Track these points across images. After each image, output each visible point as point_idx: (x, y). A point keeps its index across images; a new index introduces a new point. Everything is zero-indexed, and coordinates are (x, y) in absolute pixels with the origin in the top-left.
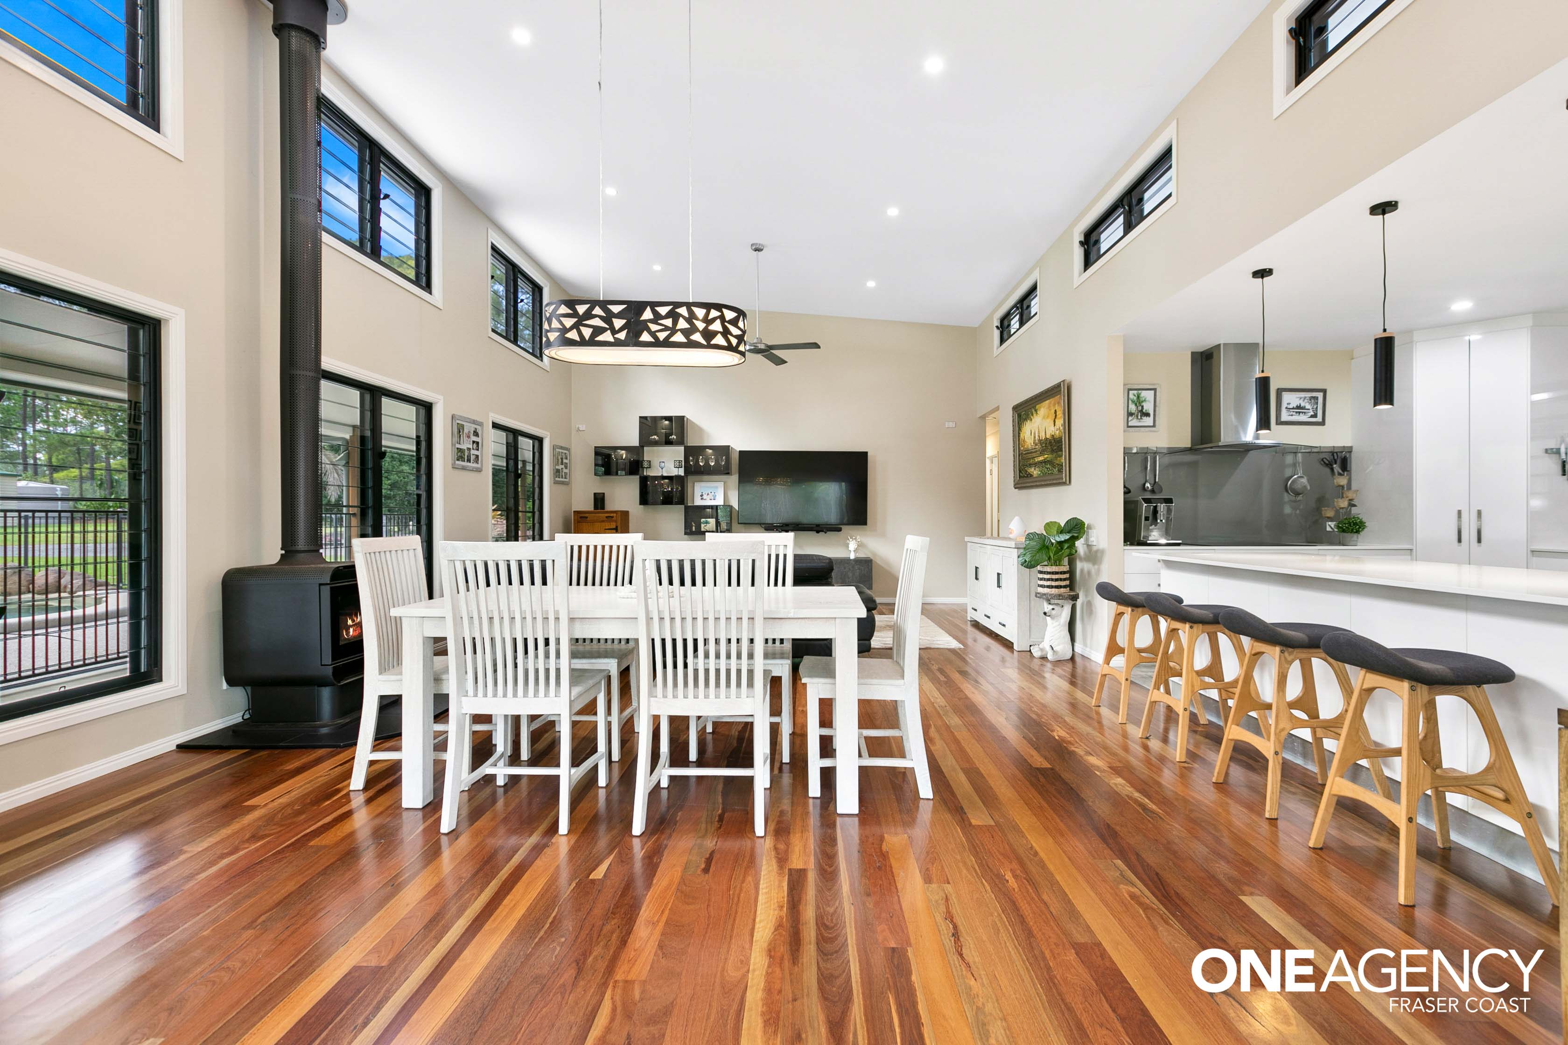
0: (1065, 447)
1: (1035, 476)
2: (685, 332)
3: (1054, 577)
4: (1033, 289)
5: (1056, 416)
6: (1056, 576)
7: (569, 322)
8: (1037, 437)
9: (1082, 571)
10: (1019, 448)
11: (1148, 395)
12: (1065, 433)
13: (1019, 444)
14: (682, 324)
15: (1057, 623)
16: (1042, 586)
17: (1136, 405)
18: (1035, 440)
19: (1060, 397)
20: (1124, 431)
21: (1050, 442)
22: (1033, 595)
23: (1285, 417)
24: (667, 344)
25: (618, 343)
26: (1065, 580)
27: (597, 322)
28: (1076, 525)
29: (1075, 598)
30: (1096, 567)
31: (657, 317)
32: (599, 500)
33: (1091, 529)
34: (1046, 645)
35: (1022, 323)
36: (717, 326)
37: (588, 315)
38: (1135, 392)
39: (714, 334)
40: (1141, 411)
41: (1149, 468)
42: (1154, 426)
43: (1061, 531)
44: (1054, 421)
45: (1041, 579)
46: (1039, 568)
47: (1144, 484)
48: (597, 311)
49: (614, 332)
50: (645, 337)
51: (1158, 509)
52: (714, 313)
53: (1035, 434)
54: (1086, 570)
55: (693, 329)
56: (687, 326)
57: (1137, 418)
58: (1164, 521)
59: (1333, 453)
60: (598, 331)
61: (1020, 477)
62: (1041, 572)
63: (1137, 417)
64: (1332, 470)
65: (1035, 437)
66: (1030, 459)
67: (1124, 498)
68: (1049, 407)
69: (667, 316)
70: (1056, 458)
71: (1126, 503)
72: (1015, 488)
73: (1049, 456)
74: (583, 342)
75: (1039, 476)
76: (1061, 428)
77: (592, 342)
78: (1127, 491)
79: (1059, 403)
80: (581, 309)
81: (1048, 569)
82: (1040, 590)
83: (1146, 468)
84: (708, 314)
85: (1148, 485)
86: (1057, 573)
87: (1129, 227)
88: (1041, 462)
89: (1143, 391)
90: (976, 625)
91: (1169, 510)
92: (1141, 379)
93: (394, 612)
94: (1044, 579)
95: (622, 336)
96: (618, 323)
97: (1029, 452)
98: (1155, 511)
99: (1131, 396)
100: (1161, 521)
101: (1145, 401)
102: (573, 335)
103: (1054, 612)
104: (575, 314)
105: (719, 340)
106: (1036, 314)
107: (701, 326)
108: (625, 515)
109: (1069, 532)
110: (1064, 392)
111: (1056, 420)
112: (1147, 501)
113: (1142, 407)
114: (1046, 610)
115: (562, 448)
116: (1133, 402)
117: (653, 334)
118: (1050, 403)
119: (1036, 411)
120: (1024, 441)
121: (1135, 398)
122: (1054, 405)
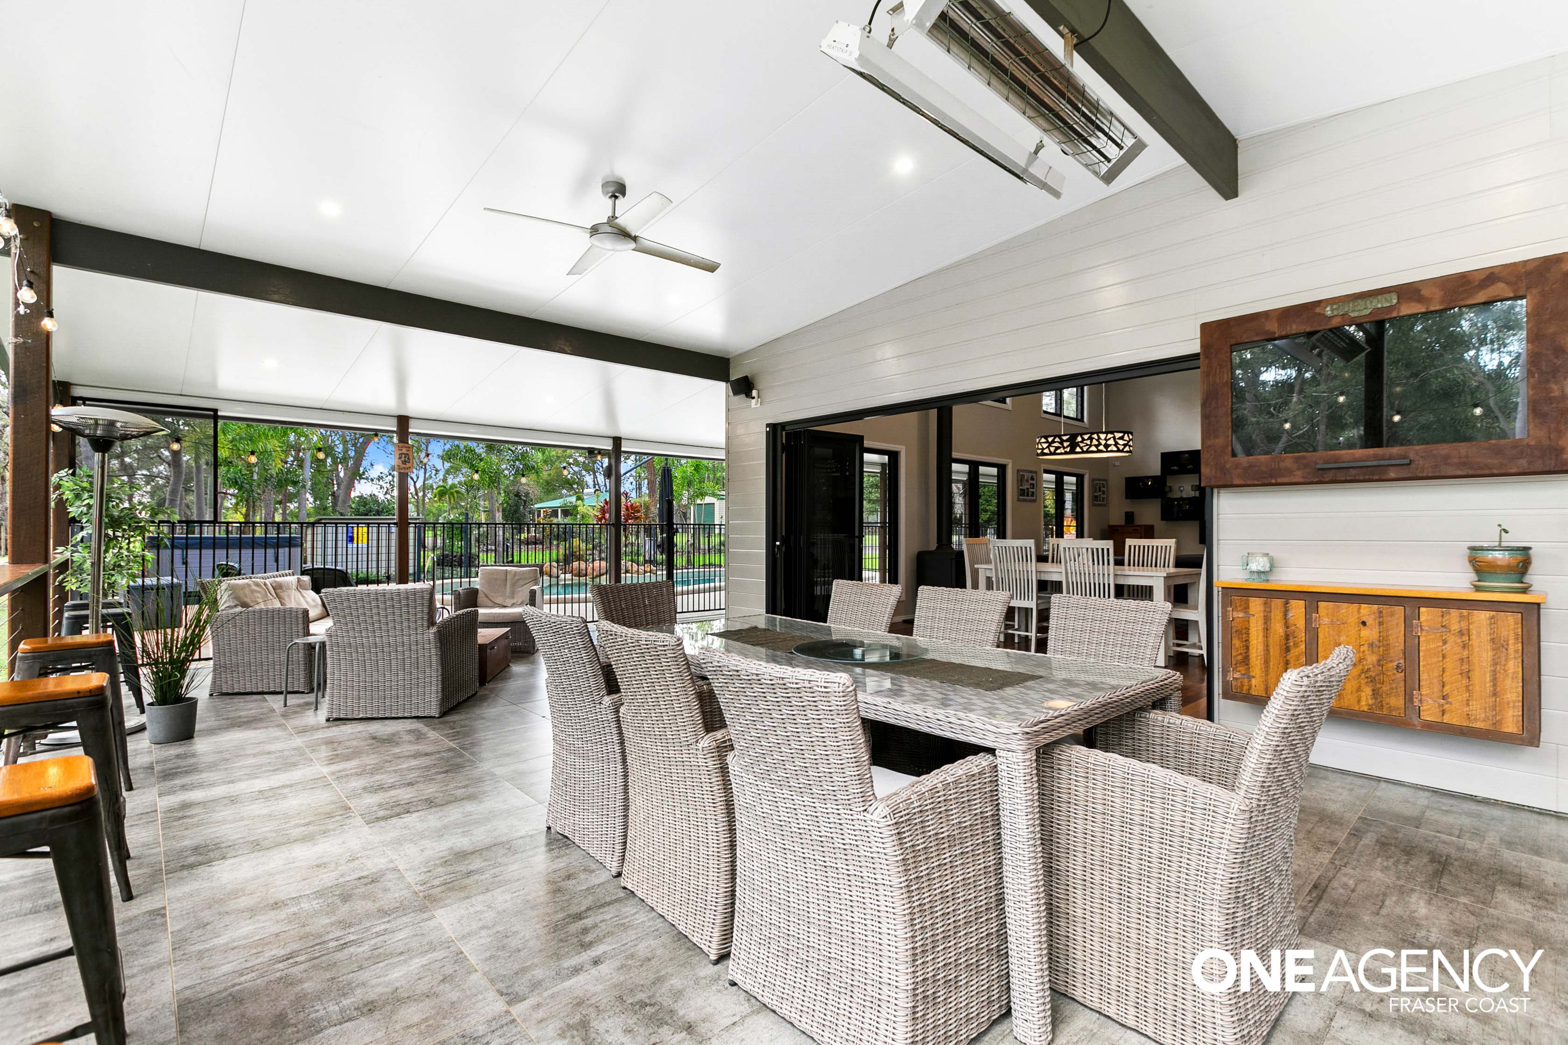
2: (1096, 446)
7: (1045, 445)
14: (1095, 442)
24: (1088, 452)
25: (1066, 453)
27: (1057, 444)
31: (1083, 440)
32: (1130, 517)
36: (1111, 442)
37: (1053, 442)
39: (1110, 445)
48: (1057, 439)
49: (1064, 448)
50: (1078, 449)
52: (1110, 436)
55: (1100, 444)
60: (1057, 448)
69: (1088, 439)
74: (1051, 454)
77: (1054, 454)
80: (1050, 439)
84: (1107, 436)
93: (976, 566)
95: (1068, 449)
96: (1067, 444)
102: (1046, 451)
104: (1048, 442)
107: (1103, 442)
108: (1151, 528)
115: (1099, 480)
117: (1081, 448)
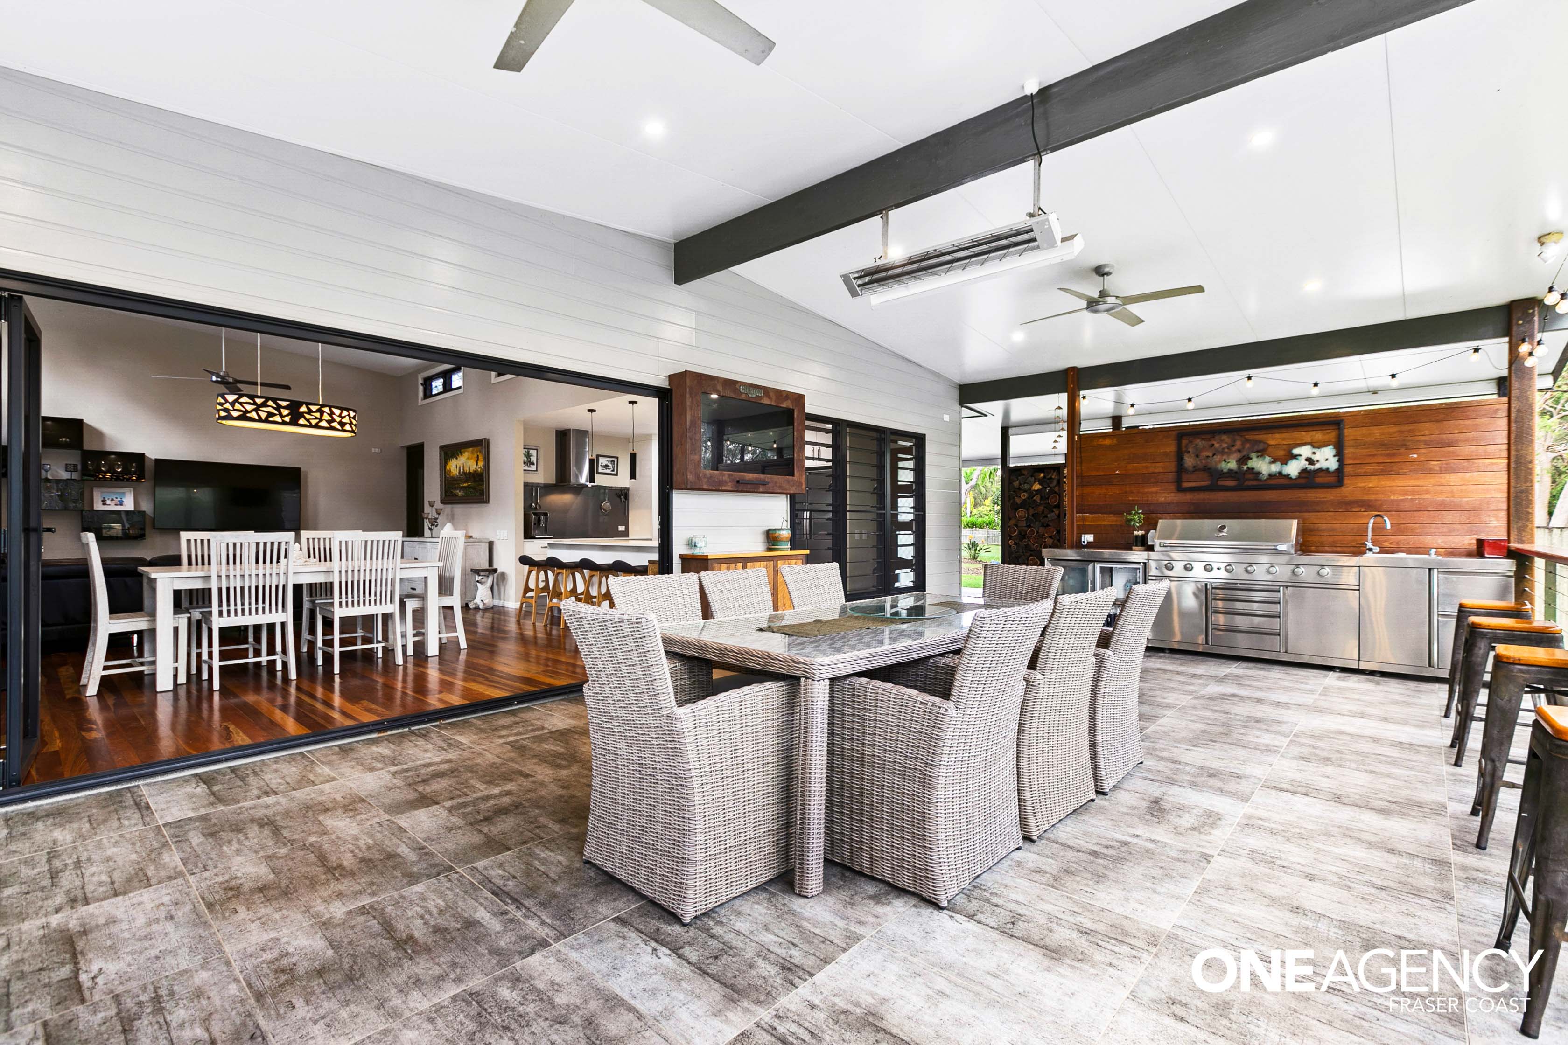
0: (484, 481)
1: (460, 496)
2: (329, 422)
4: (456, 369)
5: (477, 460)
7: (249, 407)
8: (461, 471)
10: (446, 476)
11: (534, 452)
12: (484, 471)
14: (327, 417)
15: (485, 585)
17: (527, 457)
18: (459, 472)
19: (481, 449)
20: (523, 472)
21: (471, 475)
23: (600, 470)
24: (316, 426)
25: (284, 423)
27: (270, 409)
31: (310, 412)
34: (478, 600)
37: (264, 405)
38: (526, 450)
39: (345, 424)
40: (530, 461)
42: (537, 471)
44: (475, 463)
47: (531, 504)
48: (271, 403)
49: (282, 416)
50: (302, 421)
51: (542, 520)
52: (345, 413)
53: (460, 468)
55: (333, 420)
56: (329, 418)
57: (529, 465)
61: (447, 495)
64: (620, 499)
66: (456, 484)
68: (471, 453)
69: (317, 411)
70: (477, 486)
72: (443, 502)
73: (471, 484)
75: (463, 496)
76: (481, 468)
79: (479, 452)
83: (533, 494)
84: (341, 413)
85: (534, 504)
88: (465, 487)
89: (531, 450)
91: (546, 519)
92: (532, 443)
95: (287, 419)
96: (285, 412)
97: (454, 479)
98: (540, 520)
99: (524, 452)
100: (543, 525)
101: (532, 456)
102: (254, 415)
103: (482, 580)
104: (255, 403)
105: (347, 427)
106: (459, 387)
110: (483, 446)
111: (477, 463)
112: (535, 514)
113: (530, 459)
114: (476, 579)
116: (525, 455)
117: (307, 420)
118: (472, 450)
119: (461, 453)
120: (450, 471)
121: (526, 453)
122: (475, 453)
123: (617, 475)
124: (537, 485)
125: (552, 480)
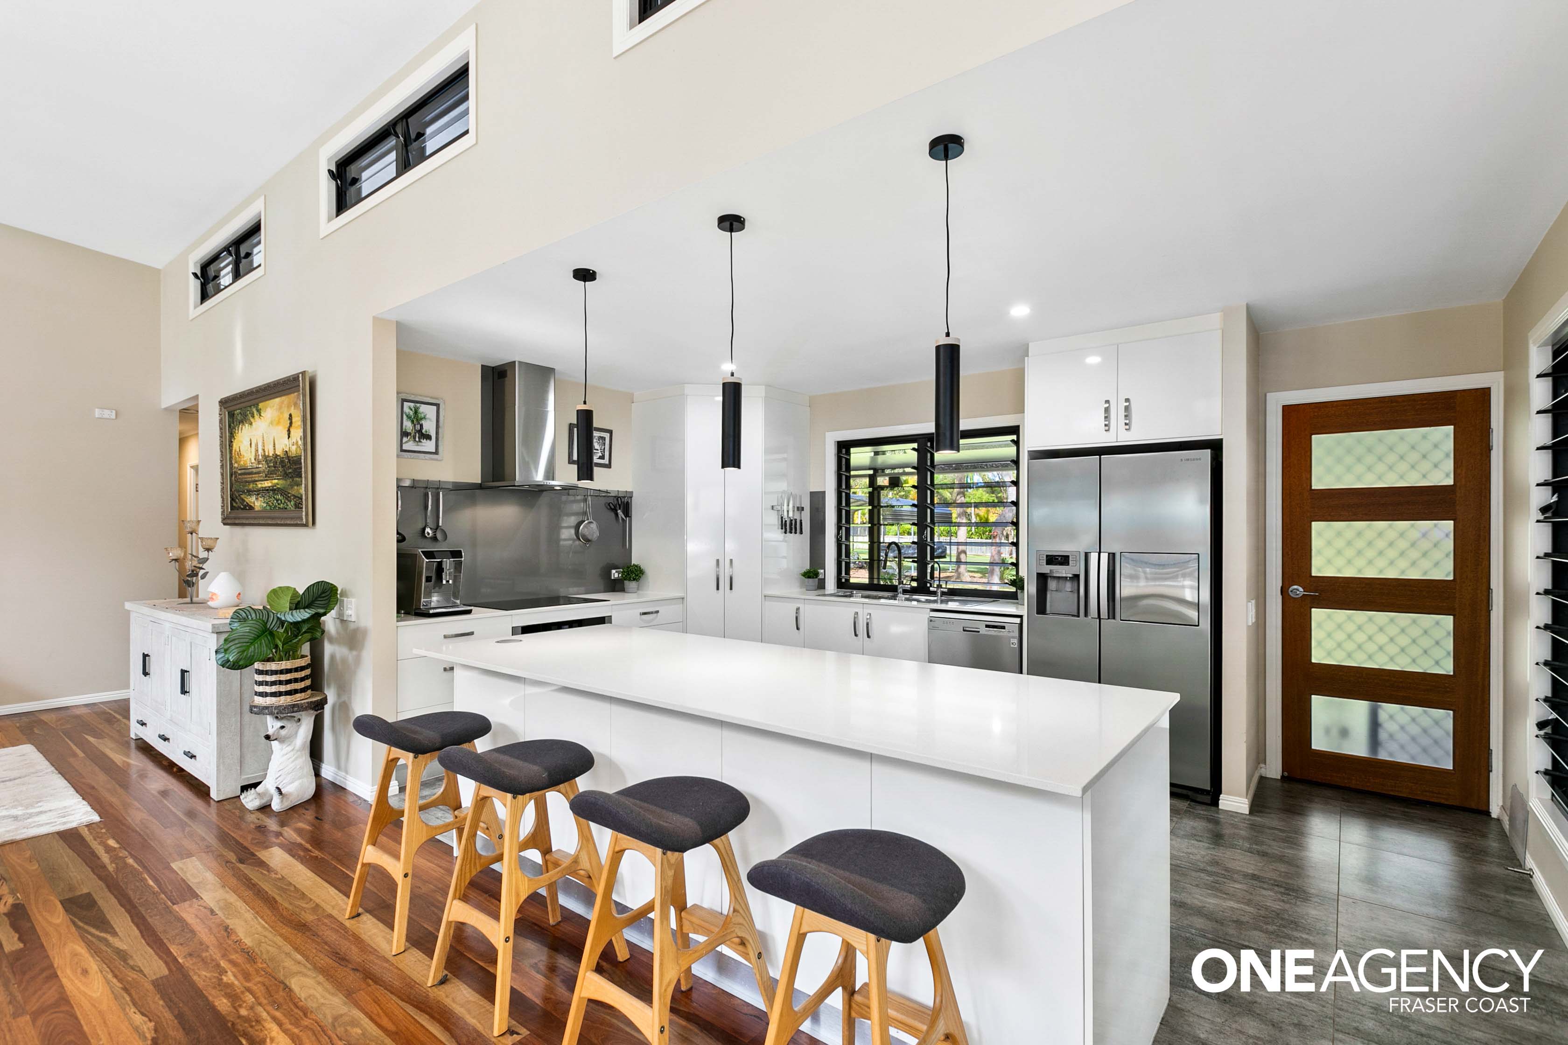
0: (306, 472)
1: (257, 509)
3: (283, 677)
4: (255, 230)
5: (291, 423)
6: (288, 677)
8: (260, 452)
9: (333, 657)
10: (231, 464)
11: (429, 412)
12: (305, 450)
13: (231, 458)
15: (289, 748)
16: (261, 694)
17: (413, 422)
18: (256, 455)
19: (299, 395)
20: (398, 456)
21: (282, 462)
22: (246, 708)
26: (303, 679)
28: (323, 592)
29: (319, 706)
30: (354, 653)
33: (347, 597)
34: (269, 785)
35: (237, 275)
38: (412, 405)
40: (420, 431)
41: (430, 507)
42: (436, 453)
43: (297, 605)
44: (289, 431)
45: (260, 683)
46: (257, 665)
47: (424, 529)
51: (444, 566)
53: (257, 445)
54: (338, 656)
57: (415, 440)
58: (451, 582)
59: (617, 498)
61: (232, 508)
62: (260, 672)
63: (414, 438)
64: (617, 515)
65: (257, 451)
66: (249, 482)
67: (398, 549)
68: (280, 408)
70: (292, 486)
71: (401, 556)
72: (225, 524)
73: (281, 482)
75: (264, 510)
76: (300, 443)
78: (401, 539)
79: (296, 404)
81: (273, 666)
82: (259, 701)
83: (426, 507)
85: (428, 530)
86: (288, 671)
87: (404, 166)
88: (267, 490)
89: (422, 405)
90: (146, 749)
91: (458, 566)
94: (266, 683)
97: (247, 472)
98: (440, 570)
99: (406, 410)
100: (448, 581)
101: (424, 418)
103: (283, 732)
106: (260, 265)
109: (308, 607)
110: (304, 389)
111: (292, 430)
112: (429, 555)
113: (421, 426)
114: (270, 732)
116: (409, 417)
118: (282, 403)
119: (259, 411)
120: (239, 454)
121: (412, 413)
122: (289, 407)
123: (609, 466)
124: (437, 487)
125: (473, 474)
